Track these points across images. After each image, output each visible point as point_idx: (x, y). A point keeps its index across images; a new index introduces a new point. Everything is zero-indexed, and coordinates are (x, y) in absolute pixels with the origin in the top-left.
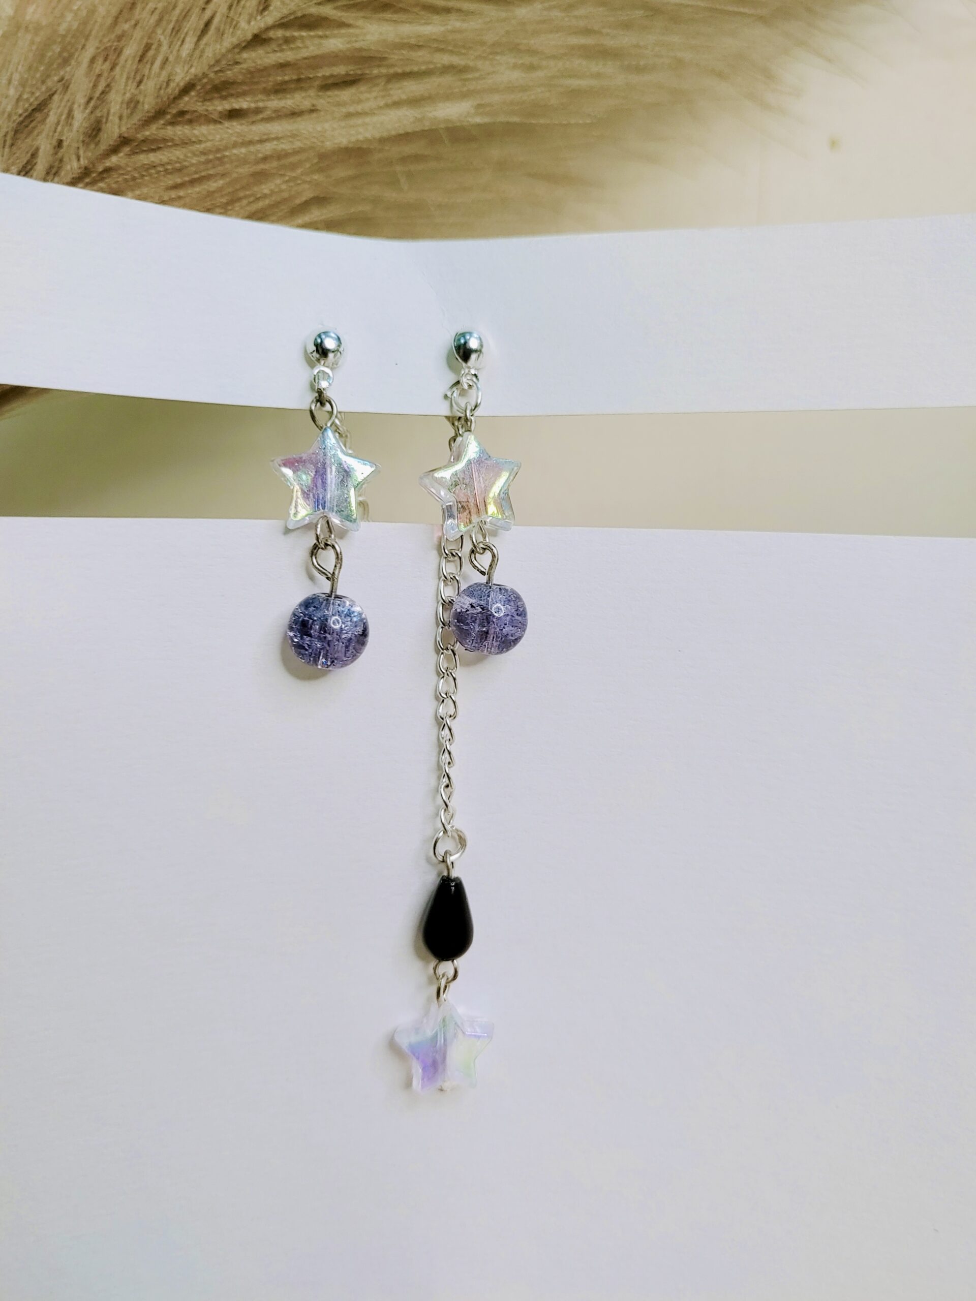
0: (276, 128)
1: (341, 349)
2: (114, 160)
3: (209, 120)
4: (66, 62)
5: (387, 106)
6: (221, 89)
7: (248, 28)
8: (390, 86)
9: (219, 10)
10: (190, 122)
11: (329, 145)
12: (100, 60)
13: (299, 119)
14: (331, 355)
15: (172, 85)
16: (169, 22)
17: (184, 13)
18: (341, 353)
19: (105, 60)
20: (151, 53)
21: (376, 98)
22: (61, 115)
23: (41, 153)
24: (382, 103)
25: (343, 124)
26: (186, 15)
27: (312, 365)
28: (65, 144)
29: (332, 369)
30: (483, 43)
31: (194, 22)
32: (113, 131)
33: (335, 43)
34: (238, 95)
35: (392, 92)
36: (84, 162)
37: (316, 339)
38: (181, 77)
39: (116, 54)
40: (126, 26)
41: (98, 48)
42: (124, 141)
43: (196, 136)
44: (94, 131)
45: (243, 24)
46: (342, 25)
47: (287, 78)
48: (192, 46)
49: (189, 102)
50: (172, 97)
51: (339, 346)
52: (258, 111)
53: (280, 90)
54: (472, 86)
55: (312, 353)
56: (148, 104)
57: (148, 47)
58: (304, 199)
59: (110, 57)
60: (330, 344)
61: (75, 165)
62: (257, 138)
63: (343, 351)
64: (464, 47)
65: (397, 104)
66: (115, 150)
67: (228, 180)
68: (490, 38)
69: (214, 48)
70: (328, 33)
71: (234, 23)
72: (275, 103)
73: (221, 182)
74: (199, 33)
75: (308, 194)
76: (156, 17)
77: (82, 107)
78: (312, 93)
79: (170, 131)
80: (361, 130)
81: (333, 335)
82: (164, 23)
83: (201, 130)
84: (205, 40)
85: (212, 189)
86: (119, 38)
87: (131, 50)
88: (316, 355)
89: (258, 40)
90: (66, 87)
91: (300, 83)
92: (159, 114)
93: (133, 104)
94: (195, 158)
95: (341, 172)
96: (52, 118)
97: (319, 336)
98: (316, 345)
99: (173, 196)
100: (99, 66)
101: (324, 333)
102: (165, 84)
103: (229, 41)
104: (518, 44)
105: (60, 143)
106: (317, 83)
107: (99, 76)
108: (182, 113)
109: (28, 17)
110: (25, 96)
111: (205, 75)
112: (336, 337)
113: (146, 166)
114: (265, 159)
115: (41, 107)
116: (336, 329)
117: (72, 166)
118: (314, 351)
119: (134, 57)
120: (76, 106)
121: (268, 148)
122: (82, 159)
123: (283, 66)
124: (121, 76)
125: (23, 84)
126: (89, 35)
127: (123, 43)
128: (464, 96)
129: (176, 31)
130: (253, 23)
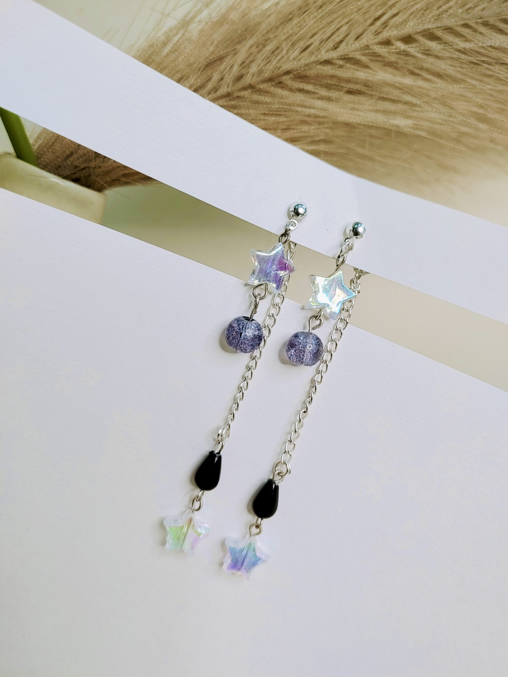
0: (319, 103)
1: (305, 215)
2: (243, 93)
3: (291, 90)
4: (240, 42)
5: (372, 111)
6: (302, 77)
7: (324, 56)
8: (378, 102)
9: (315, 43)
10: (282, 88)
11: (339, 119)
12: (254, 47)
13: (331, 103)
14: (300, 216)
15: (281, 69)
16: (291, 40)
17: (300, 38)
18: (304, 216)
19: (257, 47)
20: (278, 51)
21: (370, 105)
22: (228, 66)
23: (213, 80)
24: (371, 108)
25: (350, 112)
26: (300, 39)
27: (290, 217)
28: (224, 80)
29: (298, 222)
30: (429, 96)
31: (302, 44)
32: (248, 80)
33: (362, 75)
34: (308, 83)
35: (378, 105)
36: (229, 90)
37: (296, 206)
38: (286, 67)
39: (263, 47)
40: (272, 36)
41: (255, 42)
42: (251, 87)
43: (282, 95)
44: (240, 78)
45: (323, 52)
46: (367, 67)
47: (333, 83)
48: (297, 54)
49: (285, 79)
50: (279, 75)
51: (305, 213)
52: (314, 93)
53: (328, 87)
54: (415, 114)
55: (291, 212)
56: (267, 75)
57: (278, 48)
58: (319, 139)
59: (260, 47)
60: (301, 211)
61: (225, 90)
62: (308, 106)
63: (306, 215)
64: (420, 95)
65: (377, 111)
66: (244, 89)
67: (288, 119)
68: (433, 94)
69: (306, 59)
70: (359, 69)
71: (319, 51)
72: (323, 92)
73: (285, 119)
74: (302, 50)
75: (322, 137)
76: (285, 37)
77: (239, 65)
78: (341, 93)
79: (272, 89)
80: (356, 117)
81: (304, 207)
82: (288, 40)
83: (285, 93)
84: (303, 54)
85: (279, 121)
86: (266, 40)
87: (269, 47)
88: (293, 213)
89: (327, 62)
90: (235, 54)
91: (338, 88)
92: (270, 80)
93: (260, 72)
94: (278, 105)
95: (340, 132)
96: (223, 67)
97: (298, 205)
98: (295, 209)
99: (262, 118)
100: (254, 50)
101: (301, 205)
102: (278, 68)
103: (313, 58)
104: (446, 102)
105: (222, 79)
106: (345, 89)
107: (251, 54)
108: (280, 83)
109: (231, 16)
110: (216, 52)
111: (297, 70)
112: (305, 208)
113: (255, 102)
114: (309, 116)
115: (221, 59)
116: (306, 204)
117: (223, 90)
118: (293, 211)
119: (271, 51)
120: (236, 64)
121: (312, 111)
122: (229, 88)
123: (332, 76)
124: (260, 58)
125: (217, 46)
126: (254, 34)
127: (267, 42)
128: (409, 117)
129: (293, 44)
130: (328, 54)
